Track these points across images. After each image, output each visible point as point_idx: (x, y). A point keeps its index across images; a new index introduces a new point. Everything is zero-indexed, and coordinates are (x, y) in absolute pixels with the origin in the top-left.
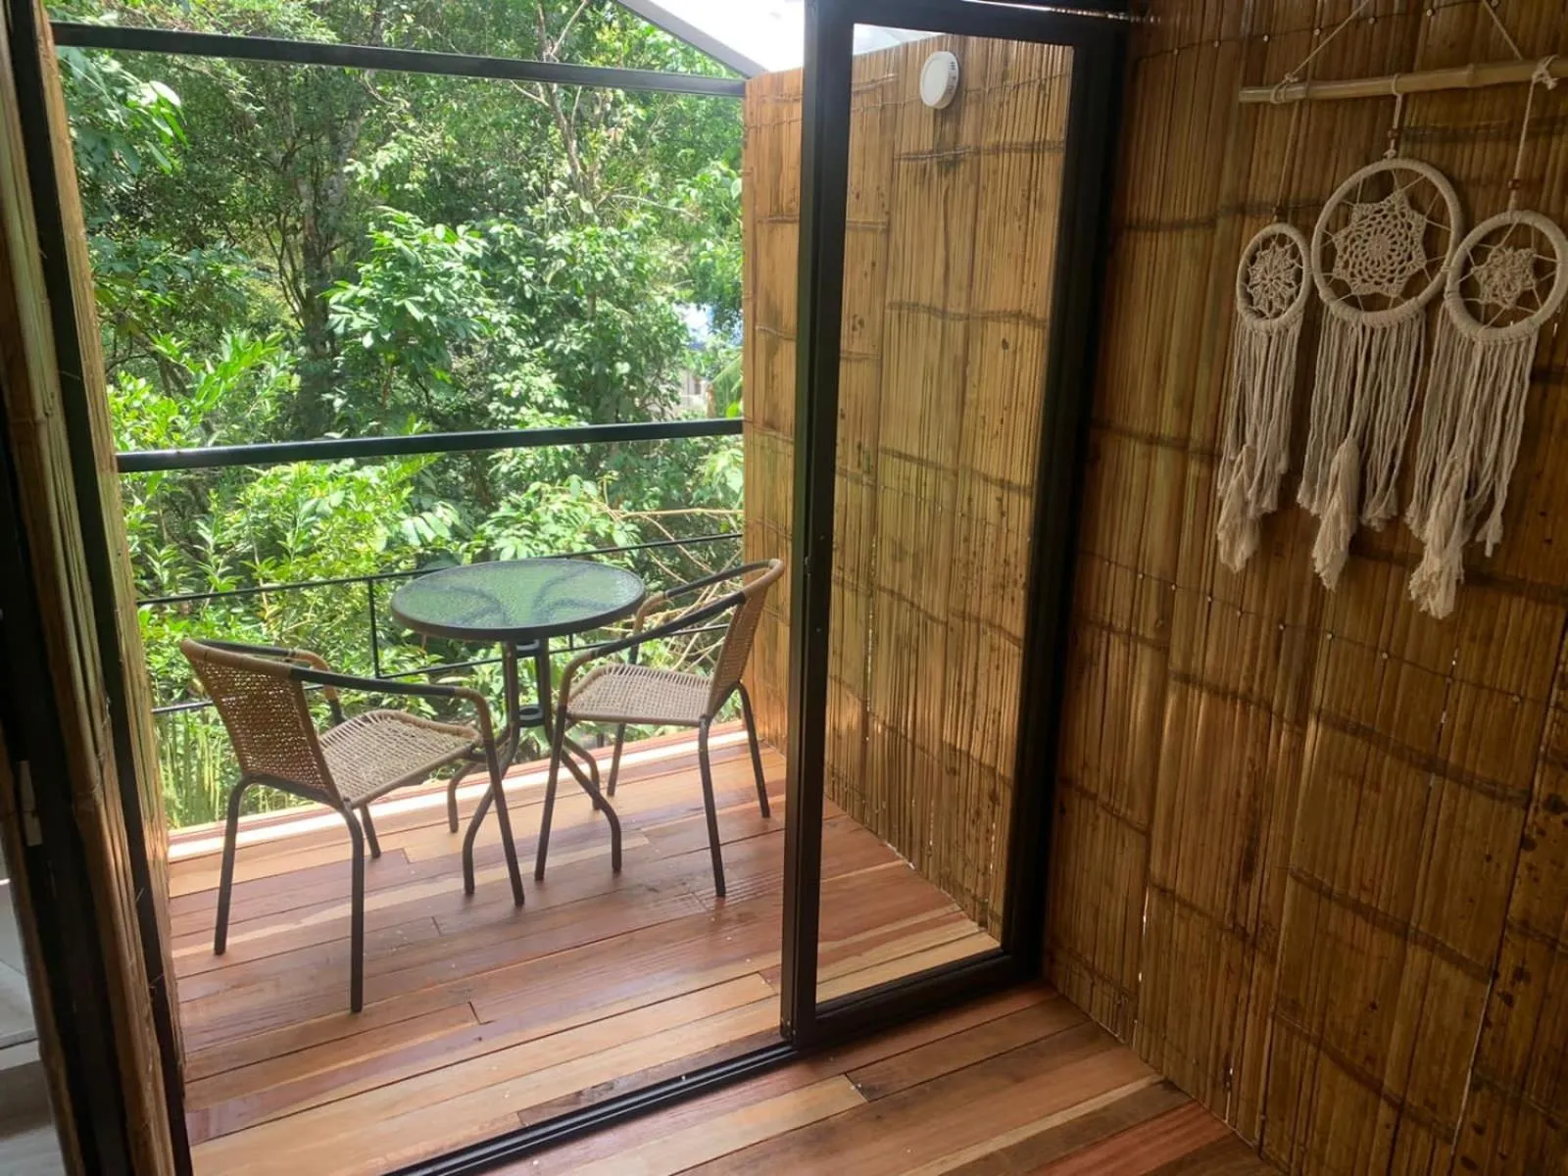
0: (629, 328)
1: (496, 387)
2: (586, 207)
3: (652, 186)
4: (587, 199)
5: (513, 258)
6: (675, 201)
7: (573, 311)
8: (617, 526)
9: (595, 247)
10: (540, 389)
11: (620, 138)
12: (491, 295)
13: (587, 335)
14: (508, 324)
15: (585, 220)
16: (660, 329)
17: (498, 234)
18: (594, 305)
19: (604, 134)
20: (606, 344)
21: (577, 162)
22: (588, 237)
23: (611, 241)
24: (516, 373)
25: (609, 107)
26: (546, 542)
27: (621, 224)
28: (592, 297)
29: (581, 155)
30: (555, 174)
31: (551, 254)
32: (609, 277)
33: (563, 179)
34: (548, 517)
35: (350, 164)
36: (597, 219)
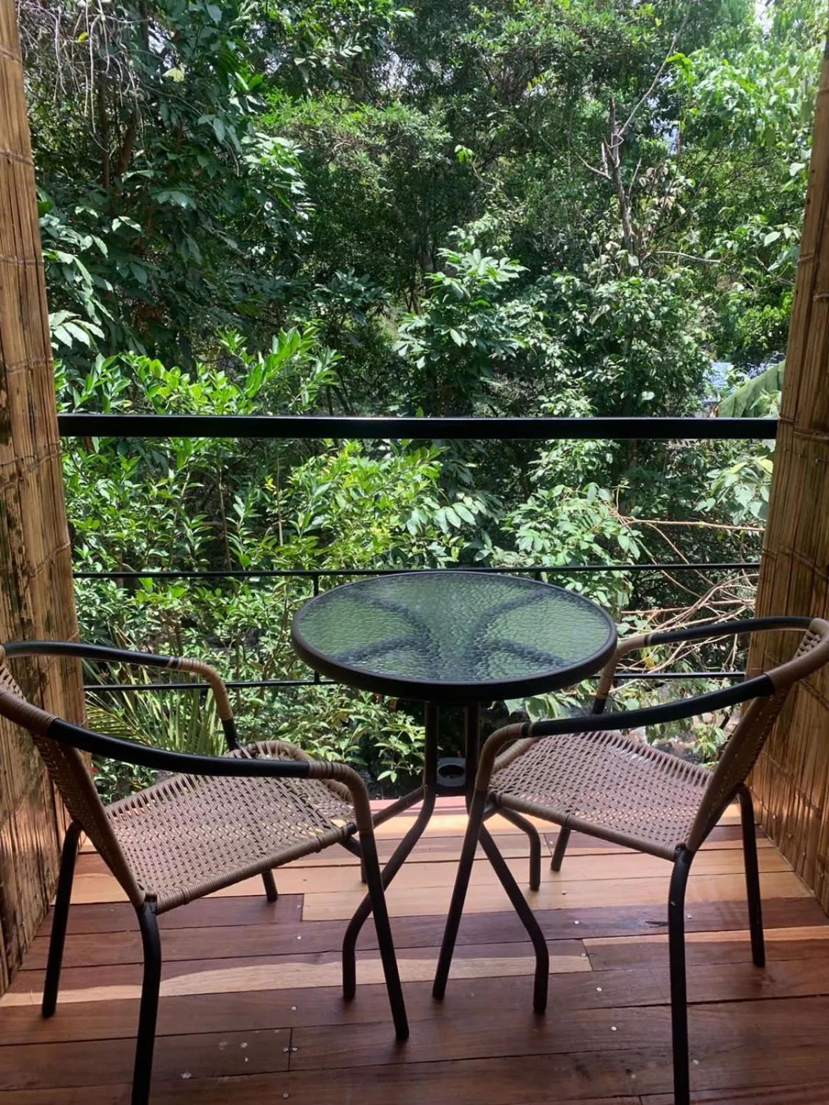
0: (657, 362)
1: (542, 406)
2: (633, 261)
3: (692, 242)
4: (634, 254)
5: (570, 304)
6: (710, 253)
7: (612, 348)
8: (624, 531)
9: (637, 294)
10: (578, 409)
11: (670, 204)
12: (550, 333)
13: (621, 369)
14: (558, 357)
15: (631, 271)
16: (685, 364)
17: (560, 284)
18: (630, 345)
19: (656, 200)
20: (637, 376)
21: (630, 226)
22: (632, 285)
23: (651, 290)
24: (559, 396)
25: (664, 179)
26: (559, 537)
27: (660, 276)
28: (630, 338)
29: (635, 221)
30: (611, 237)
31: (600, 301)
32: (645, 319)
33: (616, 240)
34: (565, 517)
35: (455, 230)
36: (641, 272)
